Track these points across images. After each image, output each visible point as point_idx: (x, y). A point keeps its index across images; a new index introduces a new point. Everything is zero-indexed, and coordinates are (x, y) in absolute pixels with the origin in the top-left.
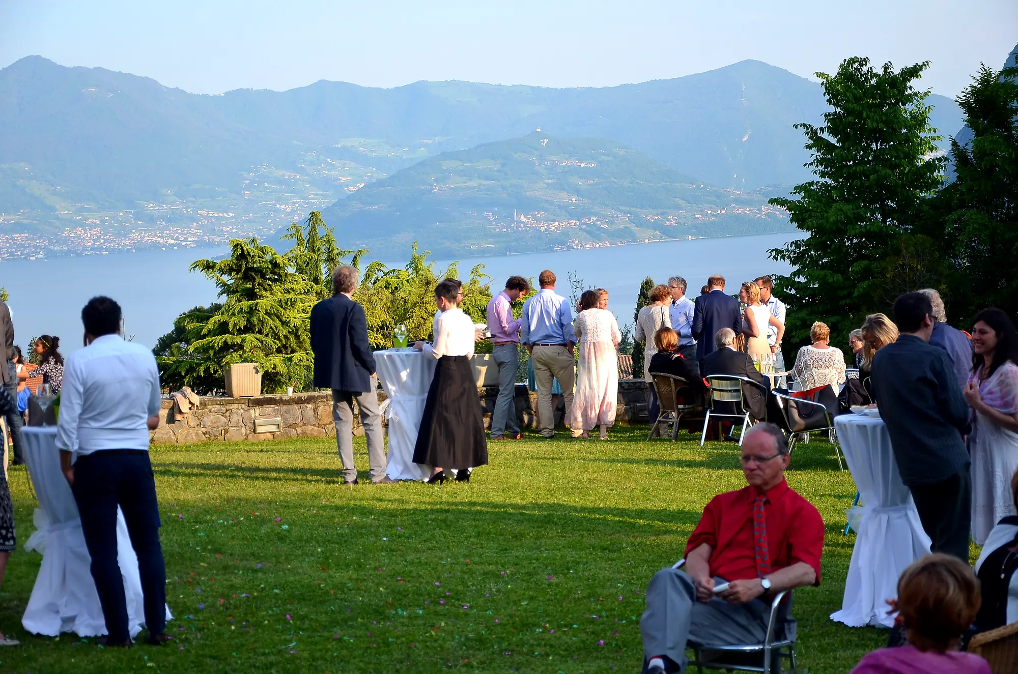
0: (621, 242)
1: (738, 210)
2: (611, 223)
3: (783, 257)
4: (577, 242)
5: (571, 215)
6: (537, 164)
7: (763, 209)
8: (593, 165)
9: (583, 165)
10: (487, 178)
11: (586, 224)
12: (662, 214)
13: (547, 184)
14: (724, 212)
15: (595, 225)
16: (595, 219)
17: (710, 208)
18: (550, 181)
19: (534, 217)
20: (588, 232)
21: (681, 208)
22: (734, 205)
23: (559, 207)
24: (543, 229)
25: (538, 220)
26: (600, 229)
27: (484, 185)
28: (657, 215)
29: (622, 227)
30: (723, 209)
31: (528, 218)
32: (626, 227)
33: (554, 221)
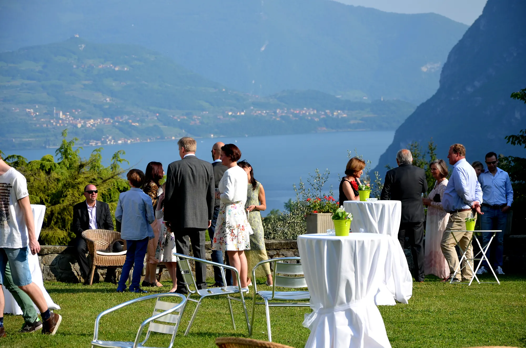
0: (150, 139)
1: (256, 112)
2: (141, 121)
3: (519, 142)
4: (110, 138)
5: (105, 114)
6: (75, 67)
7: (278, 112)
8: (126, 69)
9: (117, 69)
10: (29, 78)
11: (119, 122)
12: (187, 114)
13: (84, 85)
14: (243, 114)
15: (127, 123)
16: (127, 117)
17: (231, 110)
18: (86, 82)
19: (72, 115)
20: (121, 130)
21: (203, 110)
22: (252, 108)
23: (95, 106)
24: (79, 126)
25: (75, 118)
26: (131, 126)
27: (26, 85)
28: (183, 115)
29: (151, 125)
30: (243, 111)
31: (66, 115)
32: (155, 126)
33: (89, 118)
